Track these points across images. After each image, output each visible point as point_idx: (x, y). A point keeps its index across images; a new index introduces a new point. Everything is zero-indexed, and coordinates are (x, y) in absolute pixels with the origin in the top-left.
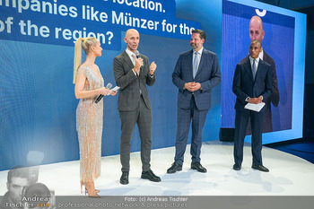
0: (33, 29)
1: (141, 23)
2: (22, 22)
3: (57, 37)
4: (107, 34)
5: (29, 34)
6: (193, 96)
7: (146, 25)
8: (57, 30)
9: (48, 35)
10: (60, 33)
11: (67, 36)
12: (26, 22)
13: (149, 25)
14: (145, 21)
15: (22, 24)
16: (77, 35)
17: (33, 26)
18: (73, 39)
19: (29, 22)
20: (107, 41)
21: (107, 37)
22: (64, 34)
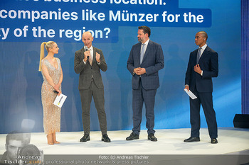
0: (42, 32)
1: (139, 17)
2: (34, 28)
3: (61, 36)
4: (105, 30)
5: (40, 36)
6: (140, 79)
7: (144, 18)
8: (61, 31)
9: (53, 36)
10: (64, 33)
11: (69, 35)
12: (37, 28)
13: (147, 18)
14: (143, 15)
15: (34, 30)
16: (78, 34)
17: (42, 30)
18: (74, 37)
19: (39, 27)
20: (104, 35)
21: (104, 33)
22: (67, 34)
